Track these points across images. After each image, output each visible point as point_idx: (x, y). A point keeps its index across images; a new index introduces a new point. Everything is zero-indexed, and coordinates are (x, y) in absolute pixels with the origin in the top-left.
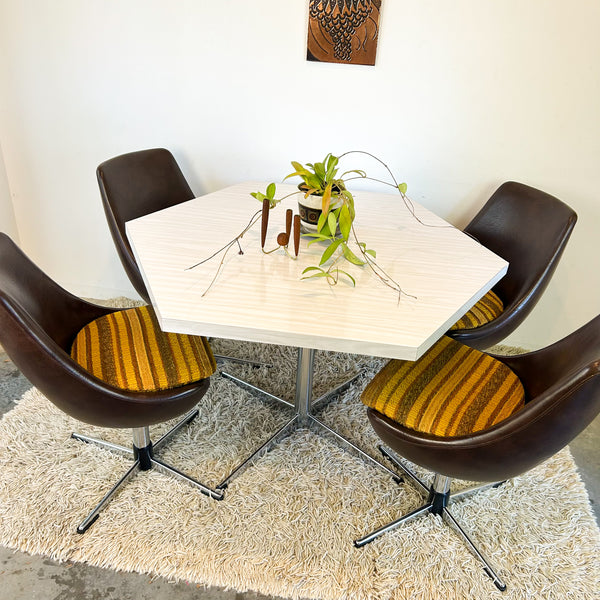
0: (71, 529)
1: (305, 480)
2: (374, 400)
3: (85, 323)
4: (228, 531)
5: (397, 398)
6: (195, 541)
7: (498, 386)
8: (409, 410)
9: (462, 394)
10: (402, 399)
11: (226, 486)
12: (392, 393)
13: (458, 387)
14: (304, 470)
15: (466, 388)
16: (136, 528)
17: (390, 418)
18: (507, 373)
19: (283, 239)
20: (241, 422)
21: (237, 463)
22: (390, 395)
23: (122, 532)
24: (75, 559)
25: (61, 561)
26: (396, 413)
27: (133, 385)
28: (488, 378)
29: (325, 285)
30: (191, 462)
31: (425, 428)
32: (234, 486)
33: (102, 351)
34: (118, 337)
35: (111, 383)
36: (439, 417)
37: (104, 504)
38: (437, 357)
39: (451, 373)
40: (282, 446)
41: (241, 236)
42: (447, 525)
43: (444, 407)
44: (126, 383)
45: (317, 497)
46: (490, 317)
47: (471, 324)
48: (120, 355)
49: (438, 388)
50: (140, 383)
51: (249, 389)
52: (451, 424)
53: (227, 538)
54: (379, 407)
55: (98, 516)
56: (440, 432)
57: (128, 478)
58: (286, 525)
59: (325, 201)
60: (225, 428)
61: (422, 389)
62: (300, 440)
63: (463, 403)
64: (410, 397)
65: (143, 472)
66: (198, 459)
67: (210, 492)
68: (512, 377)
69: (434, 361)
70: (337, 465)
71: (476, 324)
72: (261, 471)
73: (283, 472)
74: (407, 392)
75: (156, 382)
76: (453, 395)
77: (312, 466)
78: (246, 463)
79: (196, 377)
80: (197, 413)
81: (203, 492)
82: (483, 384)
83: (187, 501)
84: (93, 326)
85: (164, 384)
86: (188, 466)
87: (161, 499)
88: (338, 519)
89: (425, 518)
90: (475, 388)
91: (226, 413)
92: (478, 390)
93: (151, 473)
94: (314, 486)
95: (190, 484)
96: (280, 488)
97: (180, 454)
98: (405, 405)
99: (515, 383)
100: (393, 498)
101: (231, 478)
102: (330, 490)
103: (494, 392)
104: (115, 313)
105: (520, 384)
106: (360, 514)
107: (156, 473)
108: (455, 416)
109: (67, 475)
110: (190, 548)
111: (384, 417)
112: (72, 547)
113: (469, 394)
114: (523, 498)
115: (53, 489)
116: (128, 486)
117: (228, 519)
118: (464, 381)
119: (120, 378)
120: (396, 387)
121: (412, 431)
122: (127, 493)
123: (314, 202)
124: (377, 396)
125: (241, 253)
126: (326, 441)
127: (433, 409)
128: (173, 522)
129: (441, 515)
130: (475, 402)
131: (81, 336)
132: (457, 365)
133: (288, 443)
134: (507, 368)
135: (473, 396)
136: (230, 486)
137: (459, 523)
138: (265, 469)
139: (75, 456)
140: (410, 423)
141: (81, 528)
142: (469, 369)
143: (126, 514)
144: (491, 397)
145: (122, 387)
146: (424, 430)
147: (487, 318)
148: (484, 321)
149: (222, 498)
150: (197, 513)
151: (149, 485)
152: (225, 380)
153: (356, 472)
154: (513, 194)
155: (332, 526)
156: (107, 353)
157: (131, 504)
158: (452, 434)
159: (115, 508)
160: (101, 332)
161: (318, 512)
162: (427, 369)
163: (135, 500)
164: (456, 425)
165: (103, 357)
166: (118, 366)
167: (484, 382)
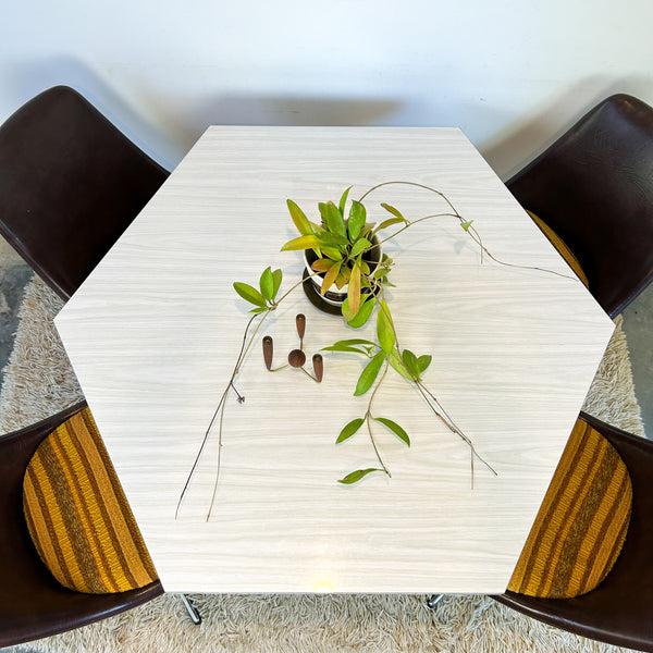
7: (601, 493)
18: (615, 466)
28: (589, 482)
33: (67, 523)
35: (97, 589)
36: (529, 569)
43: (535, 551)
44: (116, 586)
48: (93, 530)
50: (132, 582)
52: (543, 582)
56: (531, 591)
63: (558, 537)
68: (620, 472)
76: (546, 523)
82: (583, 495)
84: (36, 462)
90: (573, 504)
92: (576, 509)
99: (623, 483)
103: (595, 506)
104: (58, 431)
108: (548, 563)
113: (566, 518)
118: (561, 492)
119: (105, 579)
125: (241, 399)
130: (572, 532)
134: (615, 455)
135: (570, 522)
142: (568, 468)
144: (591, 517)
145: (112, 591)
156: (74, 525)
158: (545, 593)
164: (549, 581)
165: (73, 537)
166: (96, 555)
167: (585, 491)
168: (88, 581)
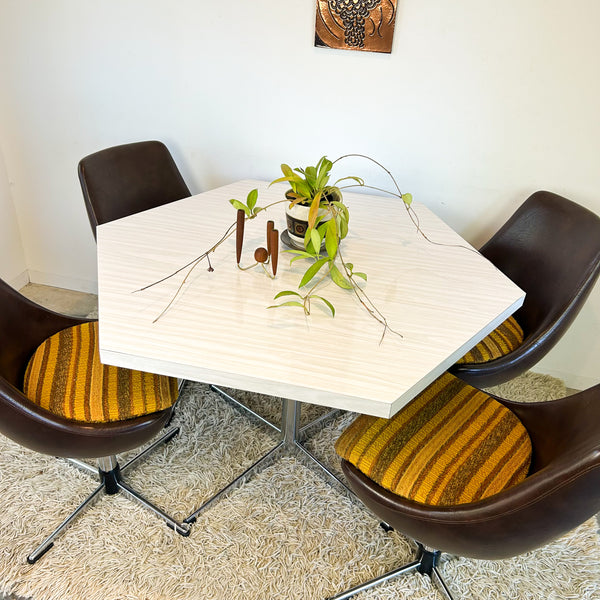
0: (21, 558)
1: (281, 520)
2: (348, 451)
3: (48, 336)
4: (187, 575)
5: (375, 451)
6: (151, 583)
7: (500, 441)
8: (387, 467)
9: (454, 450)
10: (381, 453)
11: (194, 520)
12: (371, 443)
13: (452, 440)
14: (283, 507)
15: (461, 441)
16: (89, 563)
17: (364, 474)
18: (514, 425)
19: (261, 255)
20: (222, 444)
21: (210, 494)
22: (368, 447)
23: (73, 567)
24: (19, 594)
25: (4, 594)
26: (372, 469)
27: (80, 415)
28: (489, 430)
29: (300, 313)
30: (161, 489)
31: (403, 491)
32: (203, 521)
33: (57, 370)
34: (78, 353)
35: (57, 411)
36: (422, 477)
37: (61, 532)
38: (433, 400)
39: (445, 421)
40: (262, 476)
41: (213, 249)
42: (437, 588)
43: (429, 466)
44: (72, 412)
45: (292, 541)
46: (505, 350)
47: (481, 357)
48: (75, 376)
49: (426, 440)
50: (88, 413)
51: (237, 407)
52: (434, 489)
53: (185, 583)
54: (353, 460)
55: (51, 545)
56: (420, 498)
57: (91, 501)
58: (252, 573)
59: (312, 212)
60: (205, 451)
61: (408, 440)
62: (283, 471)
63: (454, 461)
64: (391, 450)
65: (108, 496)
66: (170, 485)
67: (175, 526)
68: (519, 430)
69: (427, 405)
70: (321, 504)
71: (486, 358)
72: (235, 504)
73: (260, 508)
74: (388, 442)
75: (106, 413)
76: (443, 449)
77: (292, 503)
78: (220, 494)
79: (152, 408)
80: (178, 432)
81: (168, 525)
82: (482, 438)
83: (150, 534)
84: (55, 339)
85: (114, 415)
86: (157, 493)
87: (123, 530)
88: (312, 570)
89: (411, 576)
90: (471, 441)
91: (208, 433)
92: (474, 446)
93: (118, 498)
94: (291, 527)
95: (157, 515)
96: (253, 527)
97: (151, 479)
98: (383, 460)
99: (522, 438)
100: (377, 550)
101: (202, 510)
102: (308, 534)
103: (494, 448)
104: (83, 325)
105: (527, 439)
106: (338, 566)
107: (123, 499)
108: (441, 477)
109: (28, 494)
110: (144, 591)
111: (359, 472)
112: (18, 580)
113: (464, 450)
114: (531, 562)
115: (11, 509)
116: (90, 512)
117: (191, 560)
118: (460, 431)
119: (67, 405)
120: (376, 436)
121: (387, 493)
122: (86, 521)
123: (301, 213)
124: (352, 445)
125: (211, 269)
126: (312, 474)
127: (416, 467)
128: (131, 559)
129: (430, 575)
130: (468, 460)
131: (41, 350)
132: (455, 412)
133: (270, 474)
134: (514, 418)
135: (467, 454)
136: (199, 520)
137: (450, 588)
138: (240, 503)
139: (41, 472)
140: (386, 483)
141: (31, 558)
142: (469, 417)
143: (82, 545)
144: (489, 454)
145: (68, 416)
146: (401, 493)
147: (501, 351)
148: (497, 355)
149: (188, 534)
150: (157, 550)
151: (113, 513)
152: (213, 394)
153: (341, 515)
154: (545, 205)
155: (304, 578)
156: (62, 373)
157: (89, 532)
158: (434, 502)
159: (71, 536)
160: (62, 346)
161: (290, 559)
162: (418, 414)
163: (94, 528)
164: (440, 490)
165: (57, 378)
166: (69, 390)
167: (484, 435)
168: (53, 403)
